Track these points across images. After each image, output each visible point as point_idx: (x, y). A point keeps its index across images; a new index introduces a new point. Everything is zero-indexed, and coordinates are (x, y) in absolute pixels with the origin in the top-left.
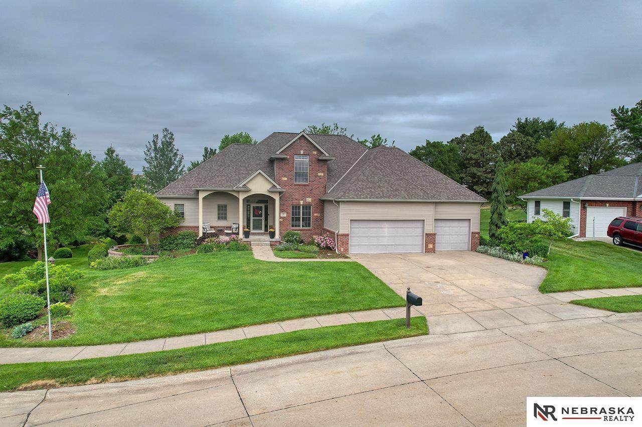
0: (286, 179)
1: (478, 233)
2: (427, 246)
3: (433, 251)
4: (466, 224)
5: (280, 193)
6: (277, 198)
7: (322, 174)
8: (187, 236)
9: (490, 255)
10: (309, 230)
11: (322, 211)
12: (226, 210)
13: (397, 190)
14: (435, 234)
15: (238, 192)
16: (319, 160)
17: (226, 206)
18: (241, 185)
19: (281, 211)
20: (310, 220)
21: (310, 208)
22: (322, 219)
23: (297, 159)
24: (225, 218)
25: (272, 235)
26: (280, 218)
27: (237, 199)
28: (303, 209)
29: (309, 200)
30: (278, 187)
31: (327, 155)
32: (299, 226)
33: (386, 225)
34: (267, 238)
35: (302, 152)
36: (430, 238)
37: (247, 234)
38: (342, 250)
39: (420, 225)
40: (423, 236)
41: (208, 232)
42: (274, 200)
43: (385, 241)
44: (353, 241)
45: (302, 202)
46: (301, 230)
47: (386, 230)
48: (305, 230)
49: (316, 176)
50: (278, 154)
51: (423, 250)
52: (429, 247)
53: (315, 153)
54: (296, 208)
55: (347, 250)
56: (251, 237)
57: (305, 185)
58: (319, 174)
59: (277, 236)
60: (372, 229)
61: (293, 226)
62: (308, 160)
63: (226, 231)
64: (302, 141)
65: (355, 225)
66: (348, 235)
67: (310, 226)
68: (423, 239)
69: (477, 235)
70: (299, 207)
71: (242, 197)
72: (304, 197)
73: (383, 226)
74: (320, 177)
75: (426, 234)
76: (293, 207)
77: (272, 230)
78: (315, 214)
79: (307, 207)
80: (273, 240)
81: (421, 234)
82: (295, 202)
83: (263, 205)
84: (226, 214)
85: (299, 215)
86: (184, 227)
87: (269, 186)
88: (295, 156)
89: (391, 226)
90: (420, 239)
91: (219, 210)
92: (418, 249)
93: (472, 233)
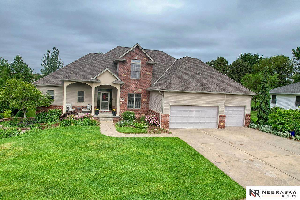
0: (125, 75)
1: (249, 115)
2: (219, 124)
3: (224, 127)
4: (242, 109)
5: (121, 85)
6: (118, 88)
7: (149, 73)
8: (55, 112)
10: (139, 110)
11: (148, 98)
12: (83, 95)
13: (202, 85)
14: (225, 116)
15: (92, 83)
16: (148, 64)
17: (83, 93)
18: (94, 78)
19: (121, 97)
20: (140, 104)
21: (140, 95)
22: (148, 103)
23: (133, 62)
24: (83, 101)
25: (115, 113)
26: (121, 101)
27: (91, 88)
28: (136, 96)
29: (140, 90)
30: (120, 80)
31: (153, 60)
32: (133, 107)
33: (194, 109)
34: (111, 115)
35: (136, 58)
36: (222, 118)
37: (97, 113)
38: (164, 126)
39: (215, 109)
40: (217, 117)
41: (70, 110)
42: (116, 90)
43: (193, 120)
44: (172, 120)
45: (135, 92)
46: (134, 110)
47: (194, 113)
48: (136, 110)
49: (145, 74)
50: (120, 58)
51: (217, 127)
52: (221, 125)
53: (145, 59)
54: (131, 95)
55: (167, 126)
56: (100, 115)
57: (137, 80)
58: (147, 73)
59: (118, 115)
60: (185, 112)
61: (128, 107)
62: (140, 63)
63: (83, 110)
65: (174, 108)
66: (168, 116)
67: (139, 108)
68: (217, 119)
69: (249, 117)
70: (133, 95)
71: (94, 86)
72: (137, 88)
73: (192, 110)
74: (148, 75)
75: (220, 116)
76: (129, 95)
77: (114, 110)
78: (144, 100)
79: (138, 95)
80: (115, 117)
81: (216, 116)
82: (131, 92)
83: (109, 93)
84: (83, 98)
85: (133, 100)
86: (54, 106)
87: (113, 80)
88: (132, 60)
89: (197, 110)
90: (215, 119)
91: (79, 95)
92: (214, 126)
93: (246, 115)
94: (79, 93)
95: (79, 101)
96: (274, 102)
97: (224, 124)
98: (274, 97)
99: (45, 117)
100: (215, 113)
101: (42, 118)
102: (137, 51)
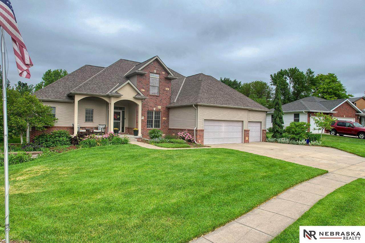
0: (144, 90)
2: (245, 139)
3: (248, 141)
4: (259, 125)
7: (168, 89)
11: (168, 116)
12: (92, 114)
14: (249, 131)
16: (167, 79)
17: (92, 111)
18: (114, 92)
20: (159, 123)
21: (159, 113)
22: (168, 121)
23: (152, 75)
24: (92, 121)
28: (155, 114)
29: (159, 107)
30: (141, 95)
31: (172, 75)
32: (152, 127)
33: (223, 124)
35: (155, 71)
36: (246, 133)
38: (200, 141)
39: (241, 124)
40: (242, 132)
41: (81, 131)
43: (223, 135)
44: (205, 135)
45: (154, 109)
47: (223, 127)
49: (164, 90)
50: (140, 70)
51: (242, 141)
53: (164, 73)
54: (150, 113)
58: (166, 89)
59: (140, 134)
62: (159, 78)
64: (155, 63)
65: (207, 123)
66: (203, 131)
67: (159, 127)
68: (243, 134)
69: (265, 132)
72: (156, 105)
74: (167, 91)
75: (245, 131)
77: (136, 129)
78: (164, 118)
80: (137, 137)
82: (150, 109)
83: (121, 111)
84: (92, 117)
85: (152, 118)
86: (55, 127)
87: (134, 94)
89: (226, 125)
93: (263, 130)
94: (86, 110)
97: (248, 139)
100: (240, 128)
102: (156, 65)
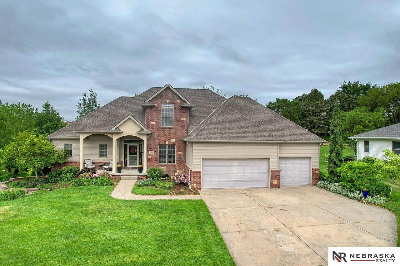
0: (154, 123)
1: (318, 170)
2: (272, 182)
3: (278, 186)
4: (307, 162)
6: (145, 139)
7: (185, 119)
8: (70, 170)
9: (330, 190)
10: (173, 166)
11: (185, 150)
12: (106, 149)
13: (245, 132)
14: (279, 171)
16: (182, 108)
17: (106, 146)
19: (149, 149)
20: (174, 157)
21: (174, 147)
22: (184, 156)
24: (106, 155)
25: (141, 170)
26: (148, 155)
27: (112, 140)
28: (169, 148)
29: (173, 140)
31: (188, 103)
32: (165, 162)
33: (235, 163)
34: (136, 172)
35: (168, 101)
36: (275, 175)
37: (119, 170)
38: (195, 185)
39: (265, 163)
40: (269, 172)
43: (234, 177)
44: (205, 177)
45: (167, 143)
46: (166, 166)
47: (235, 168)
48: (169, 166)
49: (179, 121)
50: (147, 102)
51: (268, 185)
52: (274, 183)
53: (179, 101)
54: (162, 147)
55: (199, 186)
56: (124, 172)
57: (170, 128)
58: (182, 119)
60: (222, 167)
61: (160, 163)
62: (173, 107)
63: (104, 167)
65: (207, 163)
67: (175, 163)
68: (268, 175)
69: (317, 172)
70: (165, 147)
71: (115, 138)
72: (169, 138)
73: (232, 164)
74: (183, 122)
75: (272, 171)
76: (160, 147)
78: (179, 153)
79: (172, 147)
80: (141, 174)
81: (267, 172)
82: (162, 143)
83: (138, 145)
84: (106, 152)
85: (165, 153)
86: (71, 162)
87: (138, 129)
88: (162, 105)
90: (266, 175)
91: (100, 149)
92: (264, 185)
93: (313, 170)
94: (101, 146)
95: (101, 155)
96: (367, 150)
98: (367, 143)
99: (59, 176)
100: (265, 168)
101: (55, 177)
102: (168, 93)
